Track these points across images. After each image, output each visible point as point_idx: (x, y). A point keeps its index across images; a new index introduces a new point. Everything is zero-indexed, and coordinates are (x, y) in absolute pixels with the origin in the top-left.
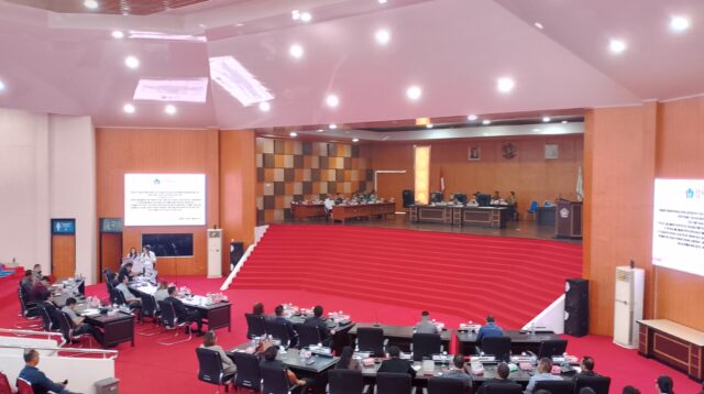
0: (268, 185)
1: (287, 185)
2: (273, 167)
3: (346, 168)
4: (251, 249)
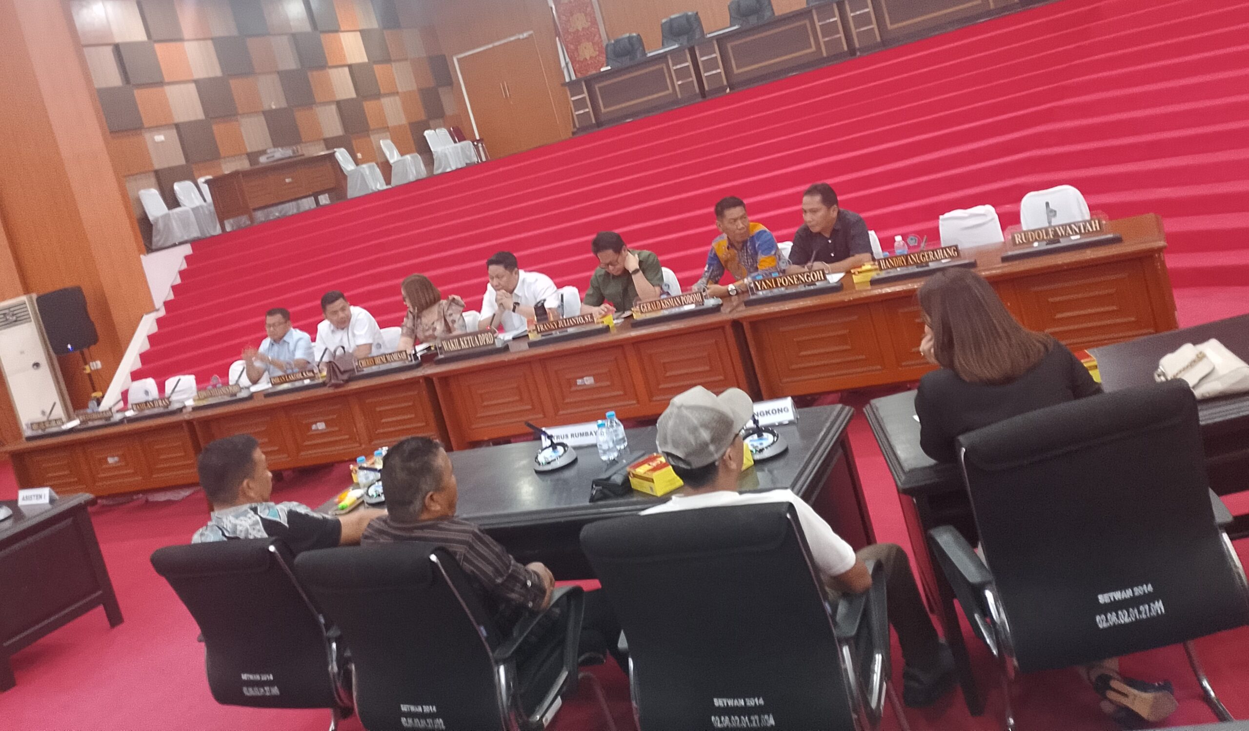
0: (160, 138)
1: (218, 129)
2: (161, 83)
3: (373, 60)
4: (147, 325)
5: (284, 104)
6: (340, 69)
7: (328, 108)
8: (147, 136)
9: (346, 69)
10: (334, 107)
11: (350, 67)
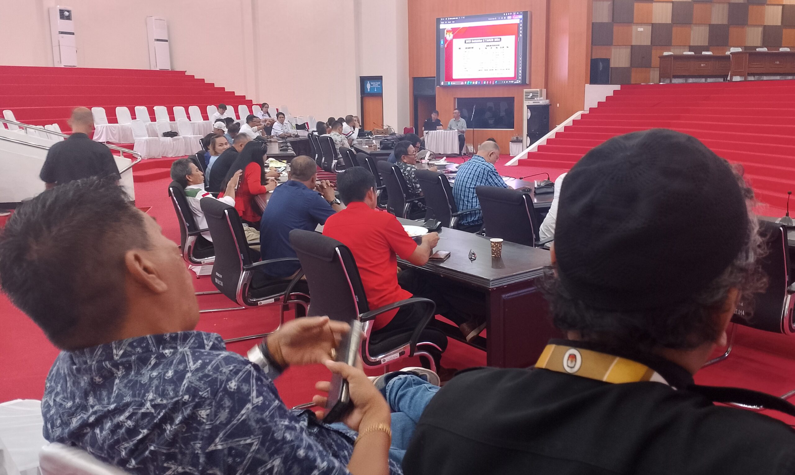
0: (641, 29)
1: (676, 30)
4: (577, 116)
5: (725, 22)
6: (775, 7)
7: (756, 29)
8: (634, 27)
9: (781, 7)
10: (760, 29)
11: (783, 6)
